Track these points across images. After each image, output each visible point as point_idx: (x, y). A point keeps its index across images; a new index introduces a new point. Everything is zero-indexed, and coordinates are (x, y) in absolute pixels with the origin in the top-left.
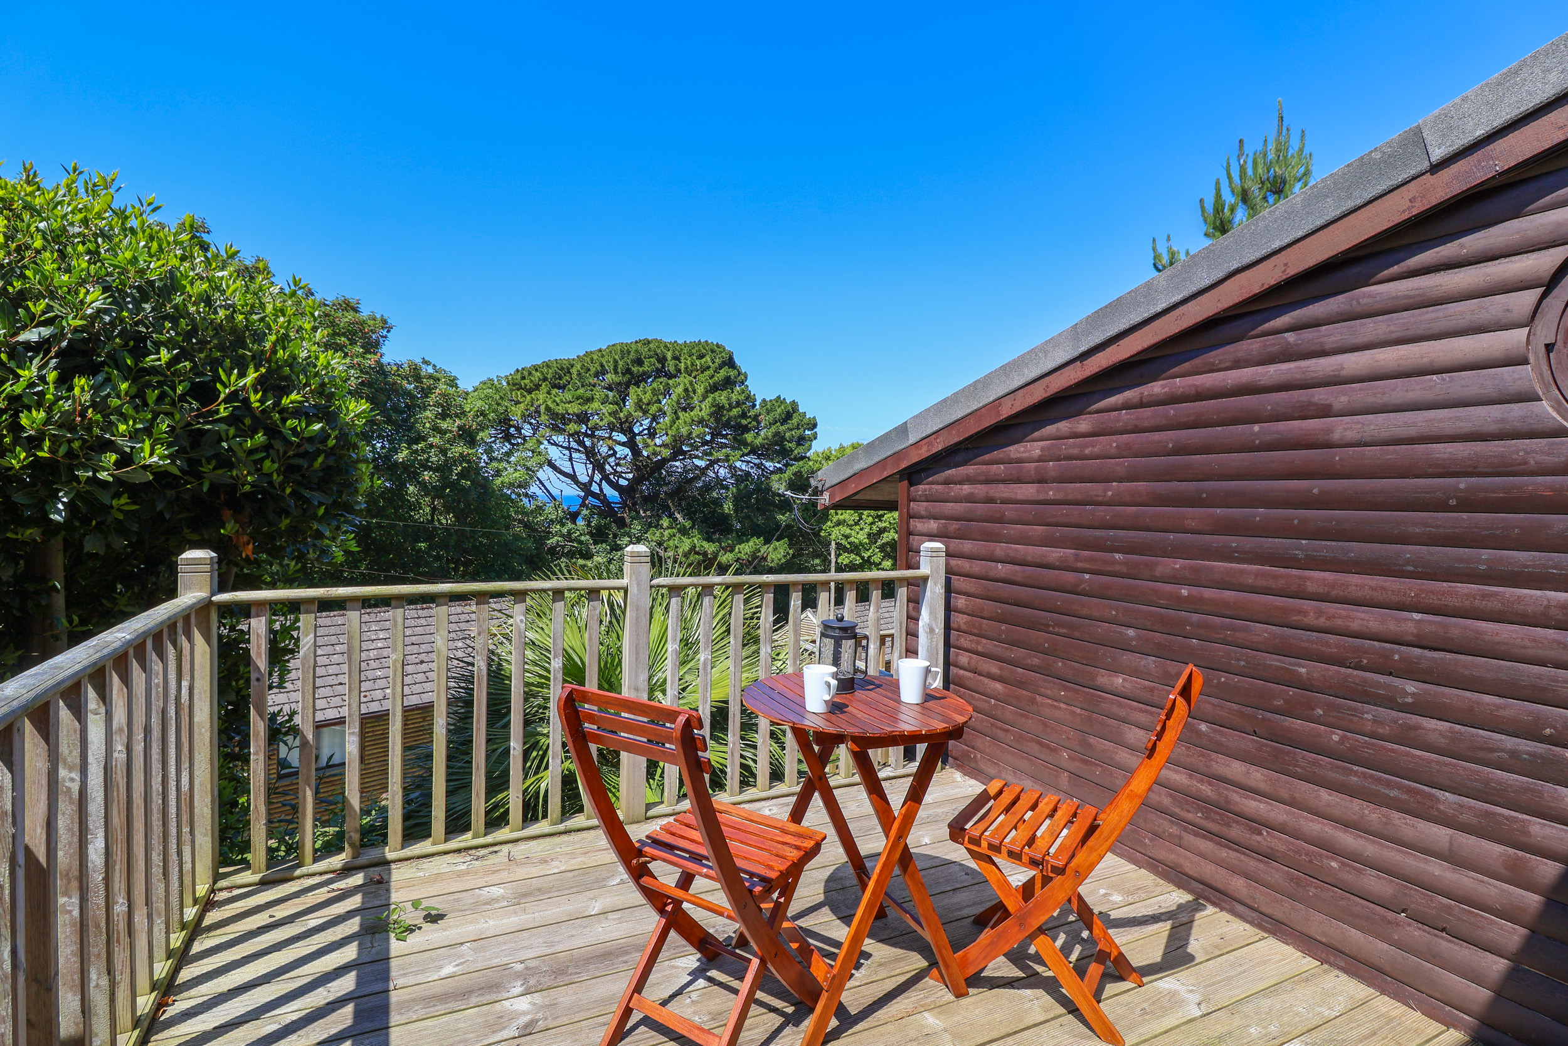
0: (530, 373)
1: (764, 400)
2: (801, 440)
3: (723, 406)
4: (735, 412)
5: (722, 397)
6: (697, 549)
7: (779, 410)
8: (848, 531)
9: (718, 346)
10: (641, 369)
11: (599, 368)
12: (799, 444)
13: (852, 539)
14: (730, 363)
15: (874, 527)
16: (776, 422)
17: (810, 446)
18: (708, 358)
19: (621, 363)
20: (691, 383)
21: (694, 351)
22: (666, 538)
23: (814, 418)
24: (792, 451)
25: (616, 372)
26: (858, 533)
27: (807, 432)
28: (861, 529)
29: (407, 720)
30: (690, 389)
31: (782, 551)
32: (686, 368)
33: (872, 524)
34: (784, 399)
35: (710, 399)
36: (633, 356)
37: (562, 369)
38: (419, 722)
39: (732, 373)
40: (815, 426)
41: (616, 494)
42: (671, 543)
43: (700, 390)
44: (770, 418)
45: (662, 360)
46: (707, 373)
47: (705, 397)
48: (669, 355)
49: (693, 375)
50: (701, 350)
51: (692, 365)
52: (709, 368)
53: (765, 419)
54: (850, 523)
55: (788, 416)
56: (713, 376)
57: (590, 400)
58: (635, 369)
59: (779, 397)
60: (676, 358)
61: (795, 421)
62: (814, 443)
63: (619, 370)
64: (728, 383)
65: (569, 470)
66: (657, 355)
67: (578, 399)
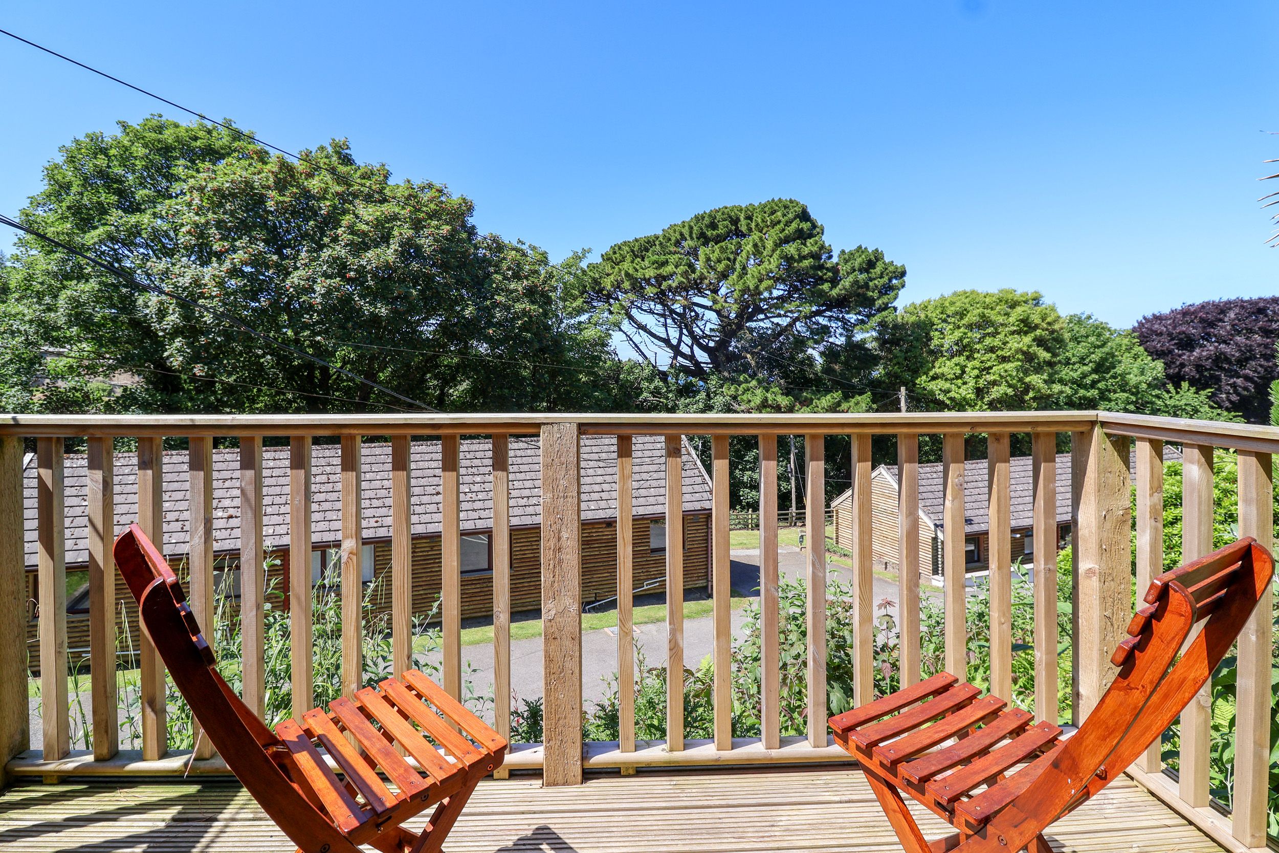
0: (620, 248)
1: (843, 252)
2: (888, 289)
3: (792, 257)
4: (806, 263)
5: (791, 249)
6: (770, 402)
7: (859, 260)
8: (947, 385)
9: (791, 201)
10: (714, 233)
11: (679, 237)
12: (881, 294)
13: (952, 394)
14: (804, 216)
15: (981, 381)
16: (854, 270)
17: (897, 295)
18: (779, 214)
19: (695, 228)
20: (761, 239)
21: (766, 209)
22: (740, 392)
23: (903, 266)
24: (874, 300)
25: (692, 238)
26: (959, 388)
27: (894, 281)
28: (965, 383)
29: (416, 548)
30: (760, 244)
31: (864, 405)
32: (757, 225)
33: (977, 377)
34: (866, 248)
35: (778, 252)
36: (707, 221)
37: (648, 242)
38: (428, 551)
39: (805, 226)
40: (903, 274)
41: (706, 355)
42: (745, 397)
43: (769, 244)
44: (848, 267)
45: (735, 221)
46: (778, 227)
47: (774, 251)
48: (742, 217)
49: (764, 231)
50: (771, 208)
51: (763, 221)
52: (779, 222)
53: (843, 269)
54: (949, 377)
55: (871, 264)
56: (784, 230)
57: (665, 263)
58: (709, 233)
59: (860, 247)
60: (749, 218)
61: (878, 270)
62: (902, 293)
63: (694, 236)
64: (802, 236)
65: (664, 336)
66: (730, 217)
67: (653, 264)
